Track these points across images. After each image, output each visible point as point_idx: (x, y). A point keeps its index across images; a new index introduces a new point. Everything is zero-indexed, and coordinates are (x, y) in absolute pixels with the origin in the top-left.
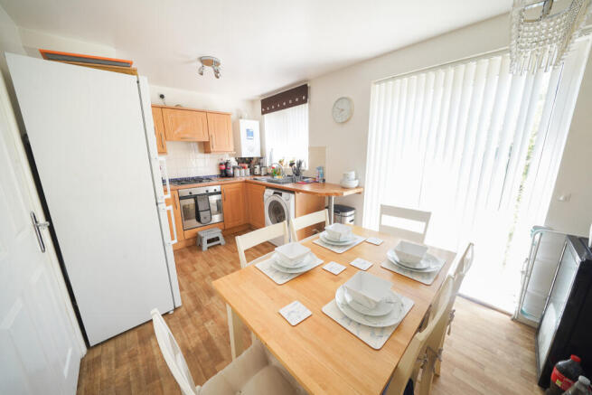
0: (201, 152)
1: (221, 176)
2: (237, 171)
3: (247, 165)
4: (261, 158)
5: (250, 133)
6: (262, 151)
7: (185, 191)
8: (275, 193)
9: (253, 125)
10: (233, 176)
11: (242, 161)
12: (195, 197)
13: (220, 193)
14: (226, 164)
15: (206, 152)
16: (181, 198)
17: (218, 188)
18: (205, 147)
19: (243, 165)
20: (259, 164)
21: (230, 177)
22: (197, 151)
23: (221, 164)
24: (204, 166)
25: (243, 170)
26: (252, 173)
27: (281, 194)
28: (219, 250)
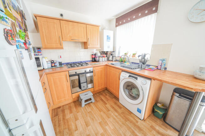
0: (82, 48)
1: (92, 61)
2: (101, 59)
3: (105, 55)
4: (114, 52)
6: (114, 47)
7: (73, 71)
8: (130, 76)
10: (99, 61)
11: (103, 53)
12: (78, 75)
13: (92, 72)
14: (95, 55)
15: (85, 48)
16: (70, 76)
17: (91, 69)
18: (85, 45)
20: (112, 55)
21: (97, 62)
22: (81, 47)
23: (92, 55)
24: (84, 55)
25: (104, 58)
26: (108, 60)
27: (136, 78)
28: (91, 106)
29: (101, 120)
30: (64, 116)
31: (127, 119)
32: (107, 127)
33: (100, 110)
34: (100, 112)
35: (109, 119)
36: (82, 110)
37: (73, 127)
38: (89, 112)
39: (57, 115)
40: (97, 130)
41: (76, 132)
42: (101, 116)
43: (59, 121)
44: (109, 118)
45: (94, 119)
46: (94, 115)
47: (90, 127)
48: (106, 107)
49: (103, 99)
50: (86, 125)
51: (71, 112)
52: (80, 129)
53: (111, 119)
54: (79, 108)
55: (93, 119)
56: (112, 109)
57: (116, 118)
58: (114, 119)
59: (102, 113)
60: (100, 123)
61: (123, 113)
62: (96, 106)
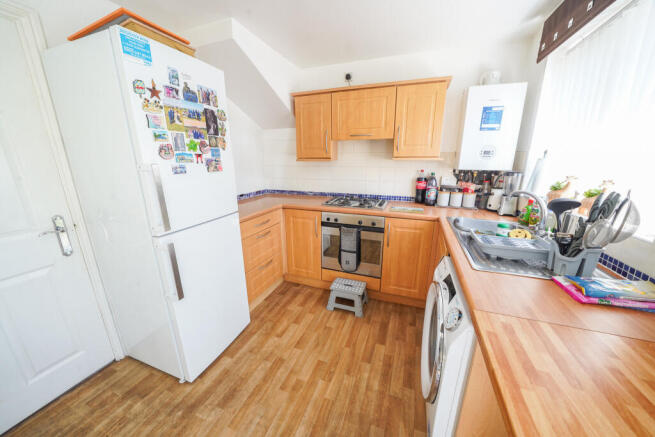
3: (473, 187)
5: (490, 116)
9: (510, 98)
10: (434, 204)
11: (464, 176)
12: (340, 227)
14: (430, 180)
19: (464, 185)
21: (428, 204)
23: (420, 180)
25: (461, 195)
27: (452, 295)
28: (345, 319)
29: (327, 360)
30: (289, 302)
31: (388, 424)
32: (321, 383)
33: (352, 343)
34: (348, 345)
35: (346, 376)
36: (322, 314)
37: (280, 329)
38: (326, 327)
39: (283, 293)
40: (302, 366)
41: (276, 339)
42: (339, 355)
43: (277, 304)
44: (348, 372)
45: (319, 348)
46: (329, 341)
47: (298, 352)
48: (373, 349)
49: (391, 326)
50: (298, 343)
51: (303, 304)
52: (285, 340)
53: (349, 381)
54: (320, 307)
55: (317, 345)
56: (381, 364)
57: (363, 389)
58: (356, 387)
59: (347, 351)
60: (320, 363)
61: (397, 401)
62: (353, 327)
